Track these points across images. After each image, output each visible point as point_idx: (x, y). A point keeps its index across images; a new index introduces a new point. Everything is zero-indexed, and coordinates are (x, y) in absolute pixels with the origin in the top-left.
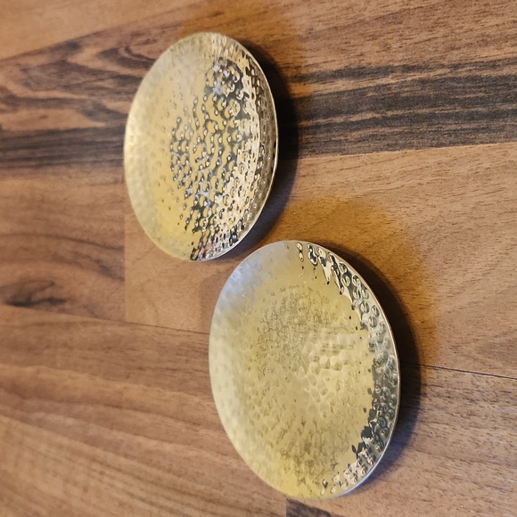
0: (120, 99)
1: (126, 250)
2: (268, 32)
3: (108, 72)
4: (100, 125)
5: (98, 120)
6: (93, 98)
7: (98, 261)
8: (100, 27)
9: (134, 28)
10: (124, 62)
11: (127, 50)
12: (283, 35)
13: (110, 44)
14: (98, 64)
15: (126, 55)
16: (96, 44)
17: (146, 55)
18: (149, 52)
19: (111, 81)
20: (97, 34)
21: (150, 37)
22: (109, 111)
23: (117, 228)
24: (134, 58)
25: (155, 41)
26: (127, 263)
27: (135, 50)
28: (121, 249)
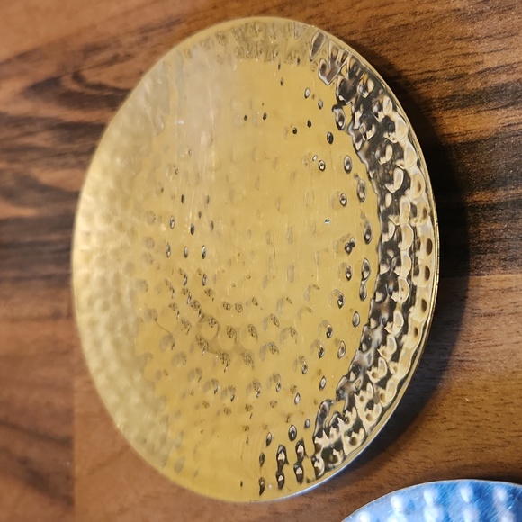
0: (64, 166)
1: (77, 446)
2: (379, 12)
3: (42, 119)
4: (28, 212)
5: (23, 204)
6: (16, 166)
7: (24, 461)
8: (27, 45)
9: (89, 38)
10: (70, 99)
11: (77, 77)
12: (415, 14)
13: (45, 71)
14: (24, 108)
15: (74, 87)
16: (23, 73)
17: (112, 83)
18: (118, 79)
19: (47, 135)
20: (23, 56)
21: (121, 52)
22: (44, 189)
23: (59, 401)
24: (89, 91)
25: (129, 56)
26: (79, 470)
27: (91, 76)
28: (66, 443)
